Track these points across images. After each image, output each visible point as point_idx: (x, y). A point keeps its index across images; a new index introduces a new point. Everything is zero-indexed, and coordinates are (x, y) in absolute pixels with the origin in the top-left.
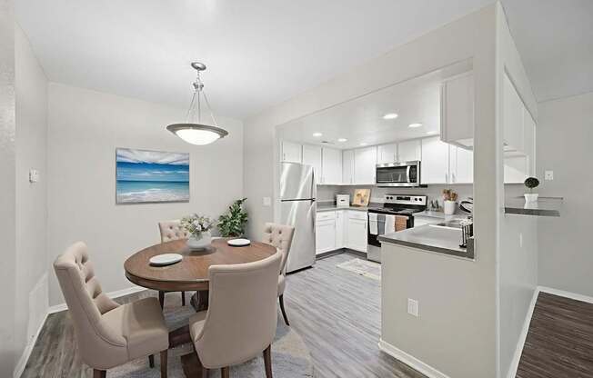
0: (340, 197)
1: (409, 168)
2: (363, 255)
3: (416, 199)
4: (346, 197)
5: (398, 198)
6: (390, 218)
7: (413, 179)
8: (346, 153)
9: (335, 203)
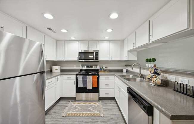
0: (54, 68)
1: (95, 53)
2: (74, 99)
3: (95, 67)
4: (58, 68)
5: (87, 67)
6: (90, 78)
7: (97, 58)
8: (59, 43)
9: (51, 71)
